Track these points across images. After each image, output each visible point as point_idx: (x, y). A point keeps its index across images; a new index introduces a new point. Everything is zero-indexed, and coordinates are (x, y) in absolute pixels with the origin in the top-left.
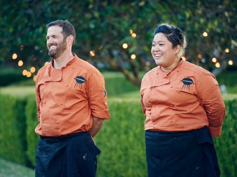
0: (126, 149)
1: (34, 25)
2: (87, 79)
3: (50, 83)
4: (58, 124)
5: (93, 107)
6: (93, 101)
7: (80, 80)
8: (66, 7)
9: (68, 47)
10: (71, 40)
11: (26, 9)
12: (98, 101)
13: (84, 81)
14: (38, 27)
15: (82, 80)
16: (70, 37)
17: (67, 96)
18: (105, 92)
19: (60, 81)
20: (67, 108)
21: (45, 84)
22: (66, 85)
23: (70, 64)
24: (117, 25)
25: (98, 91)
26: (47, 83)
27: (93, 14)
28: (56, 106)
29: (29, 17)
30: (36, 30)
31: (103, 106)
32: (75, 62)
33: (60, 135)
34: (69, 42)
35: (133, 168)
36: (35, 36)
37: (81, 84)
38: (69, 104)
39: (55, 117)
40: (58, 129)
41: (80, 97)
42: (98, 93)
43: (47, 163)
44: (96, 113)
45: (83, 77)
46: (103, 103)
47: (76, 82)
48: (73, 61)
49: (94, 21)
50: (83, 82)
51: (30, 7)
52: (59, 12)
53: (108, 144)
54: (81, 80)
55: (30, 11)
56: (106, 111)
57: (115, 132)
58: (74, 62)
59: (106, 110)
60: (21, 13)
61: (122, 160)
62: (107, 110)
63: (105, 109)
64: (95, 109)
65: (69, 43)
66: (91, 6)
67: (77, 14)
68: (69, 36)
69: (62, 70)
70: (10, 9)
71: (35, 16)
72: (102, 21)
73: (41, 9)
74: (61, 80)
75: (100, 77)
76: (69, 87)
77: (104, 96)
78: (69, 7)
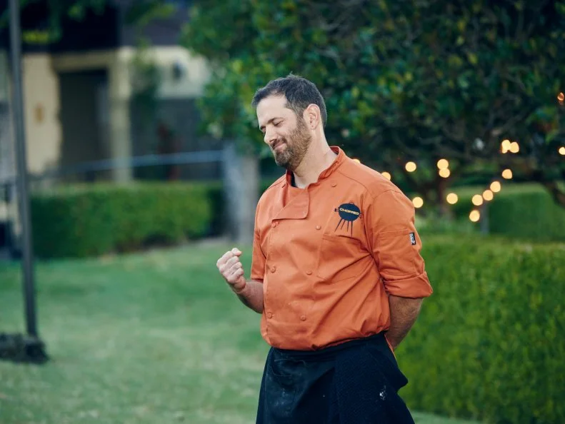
0: (542, 356)
1: (342, 83)
2: (365, 208)
3: (283, 224)
4: (304, 321)
5: (389, 273)
6: (386, 259)
7: (349, 212)
8: (407, 44)
9: (313, 133)
10: (314, 116)
11: (323, 48)
12: (400, 257)
13: (358, 214)
14: (349, 86)
15: (354, 213)
16: (309, 109)
17: (323, 253)
18: (414, 233)
19: (305, 219)
20: (322, 280)
21: (274, 225)
22: (318, 227)
23: (326, 176)
24: (519, 81)
25: (395, 234)
26: (277, 223)
27: (465, 58)
28: (298, 278)
29: (330, 65)
30: (346, 94)
31: (412, 269)
32: (339, 169)
33: (310, 346)
34: (311, 122)
35: (555, 398)
36: (342, 107)
37: (350, 222)
38: (326, 271)
39: (296, 303)
40: (303, 331)
41: (352, 252)
42: (398, 238)
43: (287, 413)
44: (398, 287)
45: (356, 204)
46: (411, 261)
47: (340, 218)
48: (335, 168)
49: (469, 73)
50: (355, 217)
51: (332, 43)
52: (392, 53)
53: (504, 345)
54: (352, 212)
55: (332, 52)
56: (420, 279)
57: (518, 317)
58: (335, 170)
59: (421, 276)
60: (314, 56)
61: (533, 382)
62: (424, 277)
63: (418, 274)
64: (394, 277)
65: (314, 122)
66: (460, 41)
67: (431, 59)
68: (307, 106)
69: (309, 192)
70: (291, 47)
71: (344, 61)
72: (487, 74)
73: (356, 47)
74: (308, 215)
75: (400, 201)
76: (324, 231)
77: (413, 244)
78: (415, 41)
